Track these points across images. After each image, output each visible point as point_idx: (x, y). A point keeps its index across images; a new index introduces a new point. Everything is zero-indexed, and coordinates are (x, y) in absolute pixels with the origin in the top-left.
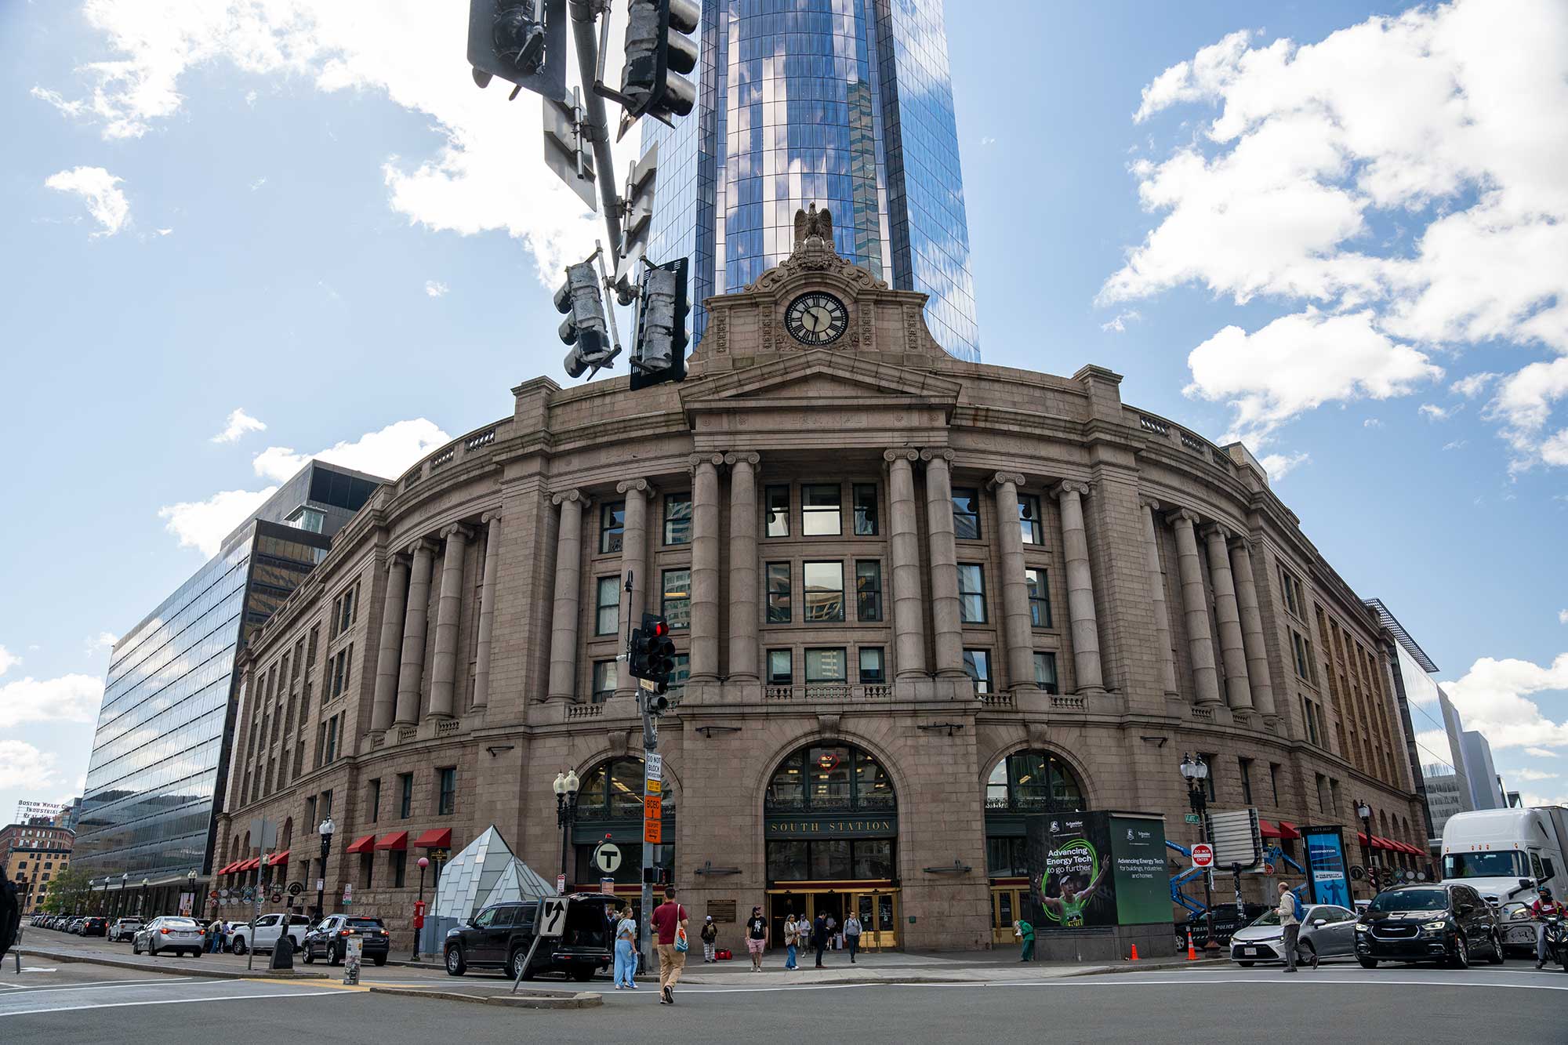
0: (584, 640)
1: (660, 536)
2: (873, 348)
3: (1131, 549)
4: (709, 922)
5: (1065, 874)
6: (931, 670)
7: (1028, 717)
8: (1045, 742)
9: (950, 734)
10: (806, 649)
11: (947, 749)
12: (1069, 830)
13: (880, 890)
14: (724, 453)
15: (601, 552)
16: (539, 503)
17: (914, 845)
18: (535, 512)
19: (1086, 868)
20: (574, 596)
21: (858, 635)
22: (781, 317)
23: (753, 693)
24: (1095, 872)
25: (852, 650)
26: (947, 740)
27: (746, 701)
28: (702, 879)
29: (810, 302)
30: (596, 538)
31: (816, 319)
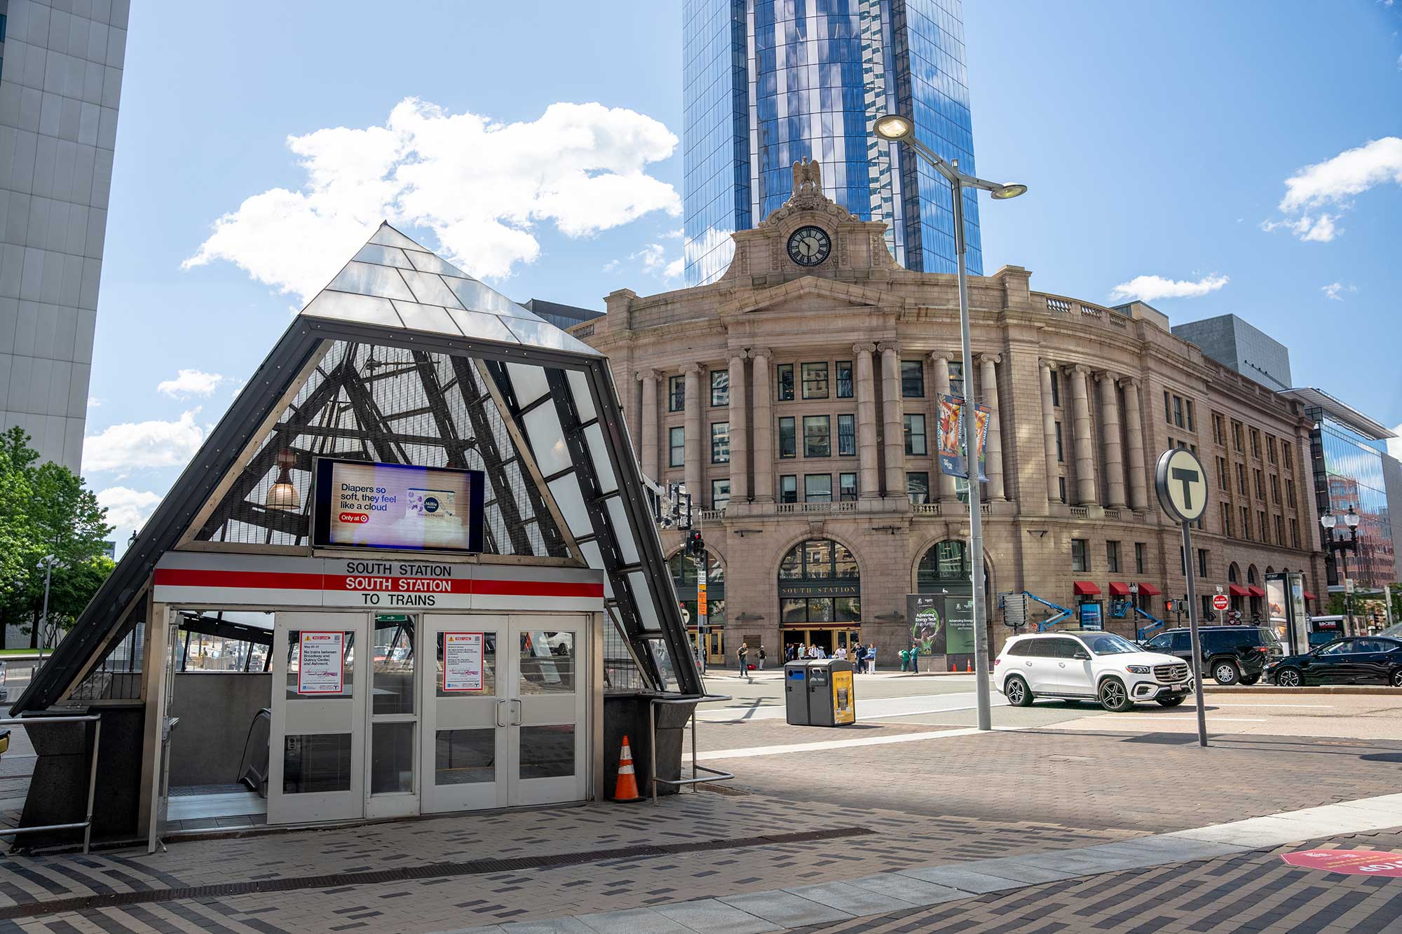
0: (663, 470)
1: (709, 400)
2: (848, 268)
3: (1029, 400)
4: (744, 650)
5: (924, 627)
6: (883, 492)
7: (948, 519)
8: (959, 535)
9: (893, 533)
10: (805, 475)
11: (891, 543)
12: (927, 603)
13: (851, 628)
14: (747, 350)
15: (671, 411)
16: (628, 380)
17: (869, 602)
18: (626, 386)
19: (934, 624)
20: (655, 442)
21: (840, 464)
22: (784, 246)
23: (770, 508)
24: (937, 626)
25: (835, 475)
26: (891, 537)
27: (764, 513)
28: (740, 623)
29: (804, 233)
30: (667, 401)
31: (809, 247)
